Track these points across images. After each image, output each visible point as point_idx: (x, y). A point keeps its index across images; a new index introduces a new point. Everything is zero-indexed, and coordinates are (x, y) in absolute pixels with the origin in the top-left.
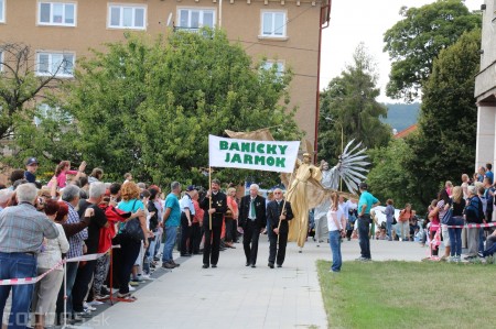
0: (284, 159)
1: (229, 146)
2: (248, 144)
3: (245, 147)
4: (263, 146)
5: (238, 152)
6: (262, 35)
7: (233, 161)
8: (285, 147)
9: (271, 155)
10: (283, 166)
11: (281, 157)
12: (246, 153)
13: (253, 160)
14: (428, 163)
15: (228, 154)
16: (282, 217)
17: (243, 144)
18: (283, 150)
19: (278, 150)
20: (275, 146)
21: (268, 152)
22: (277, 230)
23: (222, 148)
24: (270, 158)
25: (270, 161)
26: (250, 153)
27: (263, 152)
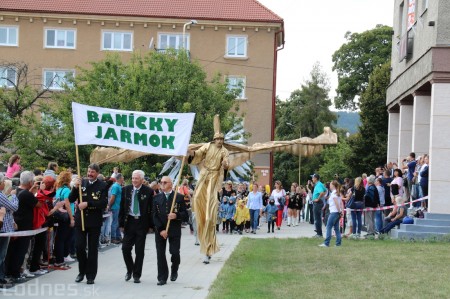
0: (172, 138)
1: (100, 118)
2: (125, 116)
3: (121, 120)
4: (144, 119)
5: (112, 126)
6: (227, 56)
7: (107, 137)
8: (175, 121)
9: (155, 132)
10: (172, 147)
11: (168, 134)
12: (122, 127)
13: (132, 138)
14: (364, 159)
15: (99, 129)
16: (171, 216)
17: (118, 116)
18: (171, 125)
19: (164, 125)
20: (160, 120)
21: (152, 128)
22: (164, 233)
23: (90, 120)
24: (154, 137)
25: (154, 141)
26: (128, 129)
27: (144, 127)
